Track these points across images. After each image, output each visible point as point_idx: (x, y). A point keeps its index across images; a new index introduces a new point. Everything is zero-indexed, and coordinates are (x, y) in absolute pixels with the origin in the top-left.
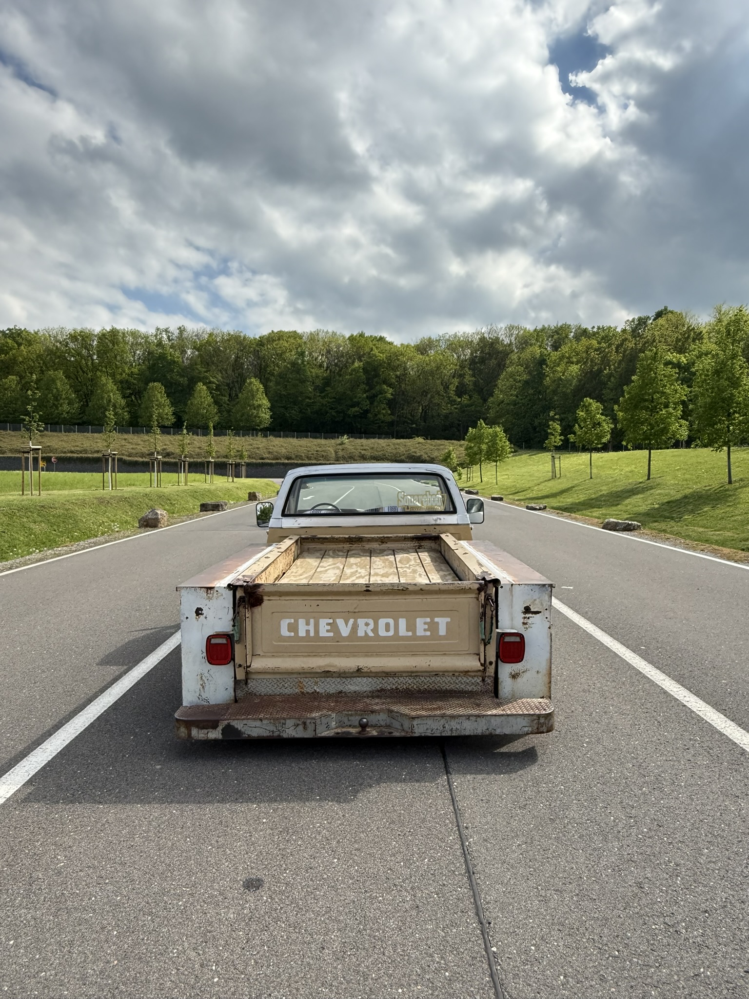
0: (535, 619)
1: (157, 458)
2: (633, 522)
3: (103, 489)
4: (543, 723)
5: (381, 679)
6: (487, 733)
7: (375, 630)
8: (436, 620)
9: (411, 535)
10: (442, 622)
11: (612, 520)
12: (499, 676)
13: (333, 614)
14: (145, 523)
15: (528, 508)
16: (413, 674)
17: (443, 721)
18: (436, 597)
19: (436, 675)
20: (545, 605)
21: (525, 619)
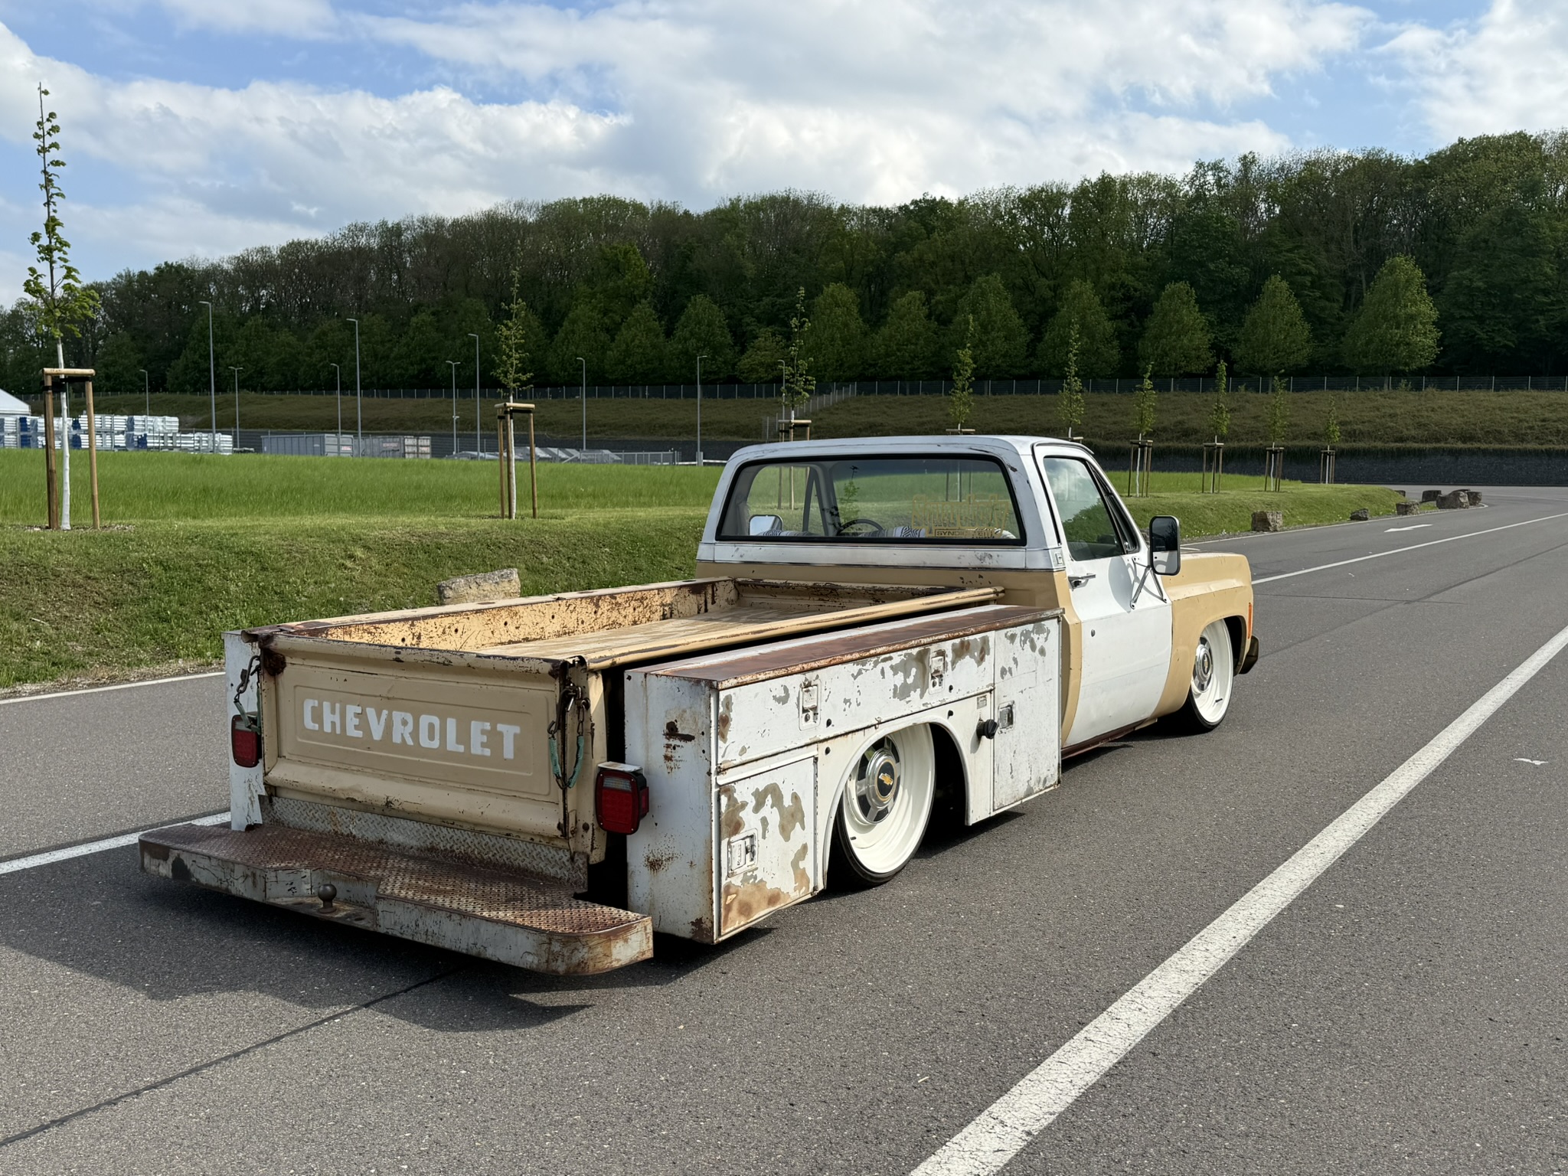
0: (685, 750)
7: (415, 734)
8: (500, 727)
9: (925, 587)
10: (509, 732)
13: (363, 698)
16: (478, 828)
18: (501, 684)
19: (507, 835)
20: (700, 724)
21: (669, 750)
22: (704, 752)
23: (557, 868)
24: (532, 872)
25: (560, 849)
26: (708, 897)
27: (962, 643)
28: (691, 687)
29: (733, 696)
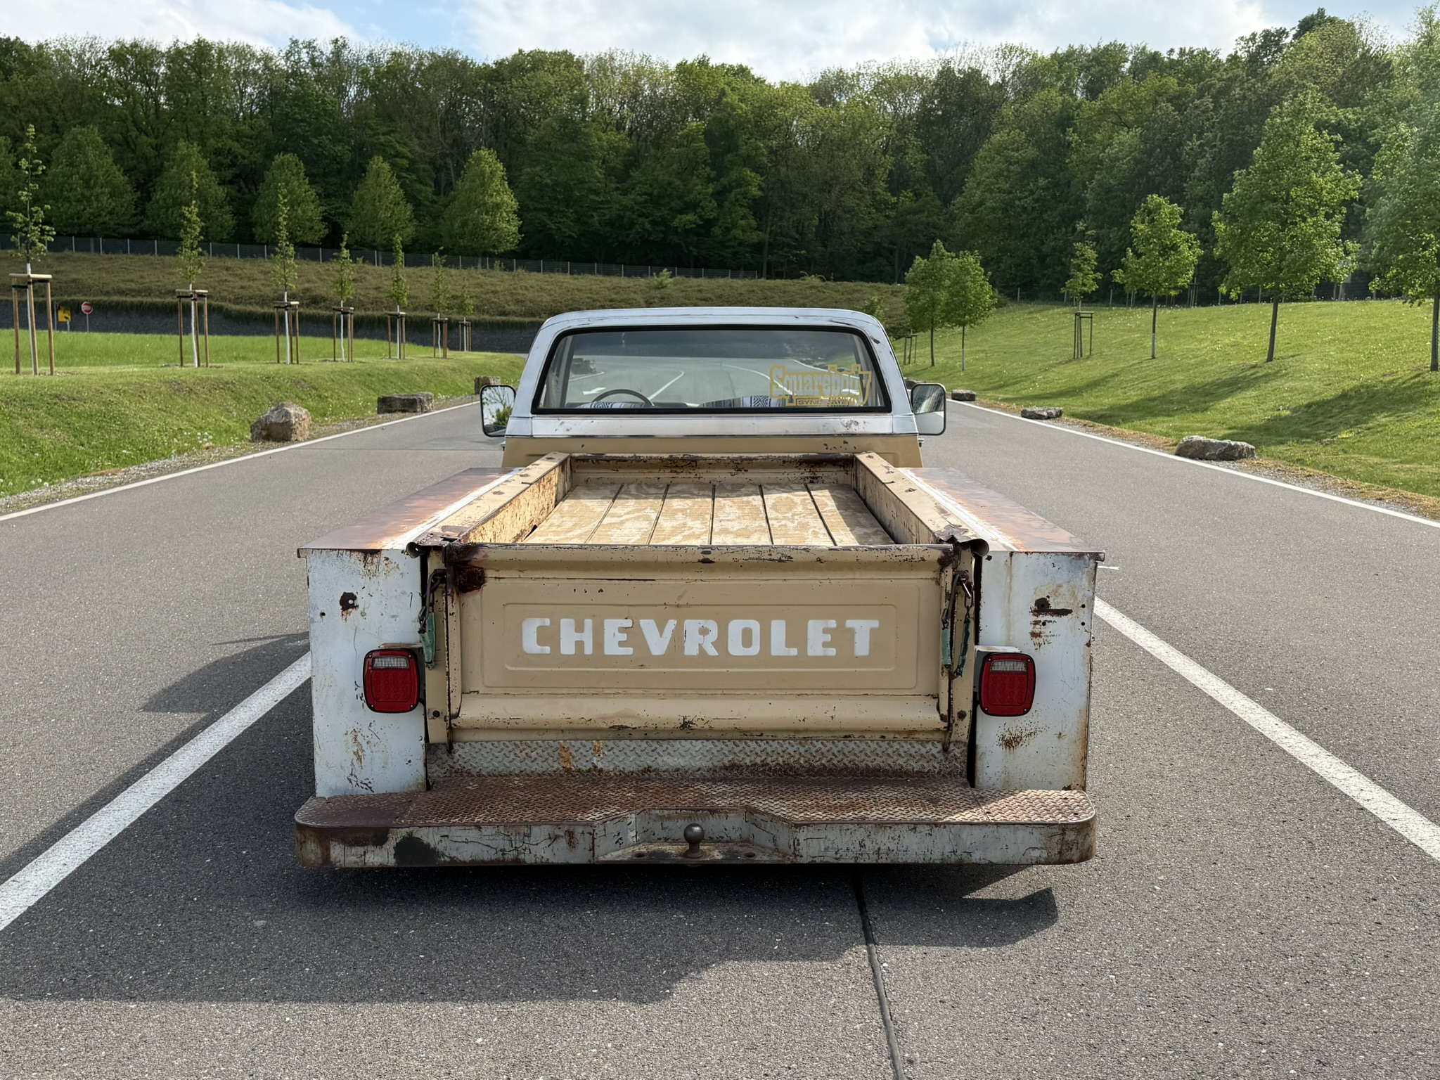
0: (1058, 626)
1: (290, 306)
2: (1239, 443)
3: (182, 365)
4: (1073, 842)
5: (731, 744)
6: (953, 859)
7: (721, 643)
8: (850, 623)
9: (797, 455)
10: (862, 629)
11: (1196, 437)
12: (977, 742)
13: (632, 610)
14: (264, 433)
15: (1025, 414)
16: (799, 734)
17: (860, 834)
20: (1079, 598)
21: (1038, 626)
22: (1083, 624)
26: (1079, 764)
28: (1071, 562)
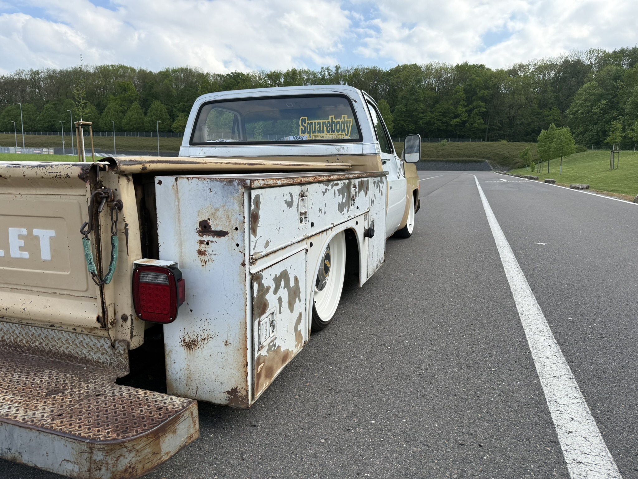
0: (218, 245)
8: (36, 232)
10: (45, 235)
12: (165, 342)
15: (571, 187)
18: (34, 192)
19: (51, 326)
20: (233, 222)
21: (203, 245)
22: (238, 245)
23: (99, 354)
24: (76, 357)
25: (101, 337)
26: (242, 370)
27: (361, 181)
28: (223, 187)
29: (261, 196)
